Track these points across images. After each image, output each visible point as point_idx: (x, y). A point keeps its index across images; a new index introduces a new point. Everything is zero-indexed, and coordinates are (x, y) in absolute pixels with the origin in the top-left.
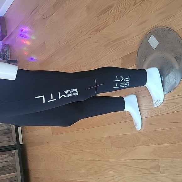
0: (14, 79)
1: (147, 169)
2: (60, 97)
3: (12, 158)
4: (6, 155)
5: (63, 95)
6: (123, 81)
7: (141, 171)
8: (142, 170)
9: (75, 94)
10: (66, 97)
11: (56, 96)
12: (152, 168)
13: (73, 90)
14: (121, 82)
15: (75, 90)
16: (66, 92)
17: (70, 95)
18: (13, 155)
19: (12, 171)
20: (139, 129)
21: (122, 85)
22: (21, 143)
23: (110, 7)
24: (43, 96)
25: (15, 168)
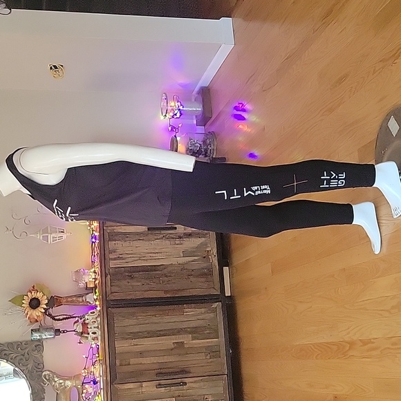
0: (192, 171)
1: (387, 311)
2: (245, 194)
3: (212, 315)
4: (203, 310)
5: (250, 192)
6: (334, 179)
7: (381, 315)
8: (381, 312)
9: (265, 192)
10: (253, 194)
11: (240, 193)
12: (393, 308)
13: (263, 187)
14: (331, 179)
15: (266, 187)
16: (254, 188)
17: (259, 192)
18: (214, 310)
19: (212, 335)
20: (377, 253)
21: (334, 183)
22: (228, 293)
23: (346, 76)
24: (225, 192)
25: (217, 331)
